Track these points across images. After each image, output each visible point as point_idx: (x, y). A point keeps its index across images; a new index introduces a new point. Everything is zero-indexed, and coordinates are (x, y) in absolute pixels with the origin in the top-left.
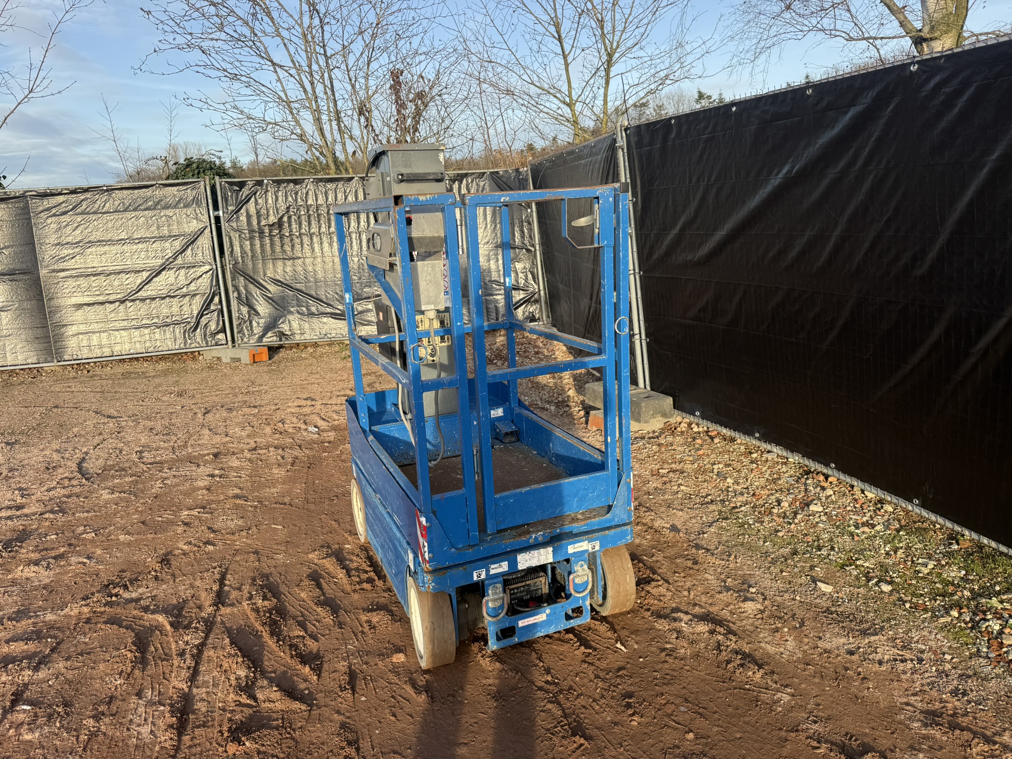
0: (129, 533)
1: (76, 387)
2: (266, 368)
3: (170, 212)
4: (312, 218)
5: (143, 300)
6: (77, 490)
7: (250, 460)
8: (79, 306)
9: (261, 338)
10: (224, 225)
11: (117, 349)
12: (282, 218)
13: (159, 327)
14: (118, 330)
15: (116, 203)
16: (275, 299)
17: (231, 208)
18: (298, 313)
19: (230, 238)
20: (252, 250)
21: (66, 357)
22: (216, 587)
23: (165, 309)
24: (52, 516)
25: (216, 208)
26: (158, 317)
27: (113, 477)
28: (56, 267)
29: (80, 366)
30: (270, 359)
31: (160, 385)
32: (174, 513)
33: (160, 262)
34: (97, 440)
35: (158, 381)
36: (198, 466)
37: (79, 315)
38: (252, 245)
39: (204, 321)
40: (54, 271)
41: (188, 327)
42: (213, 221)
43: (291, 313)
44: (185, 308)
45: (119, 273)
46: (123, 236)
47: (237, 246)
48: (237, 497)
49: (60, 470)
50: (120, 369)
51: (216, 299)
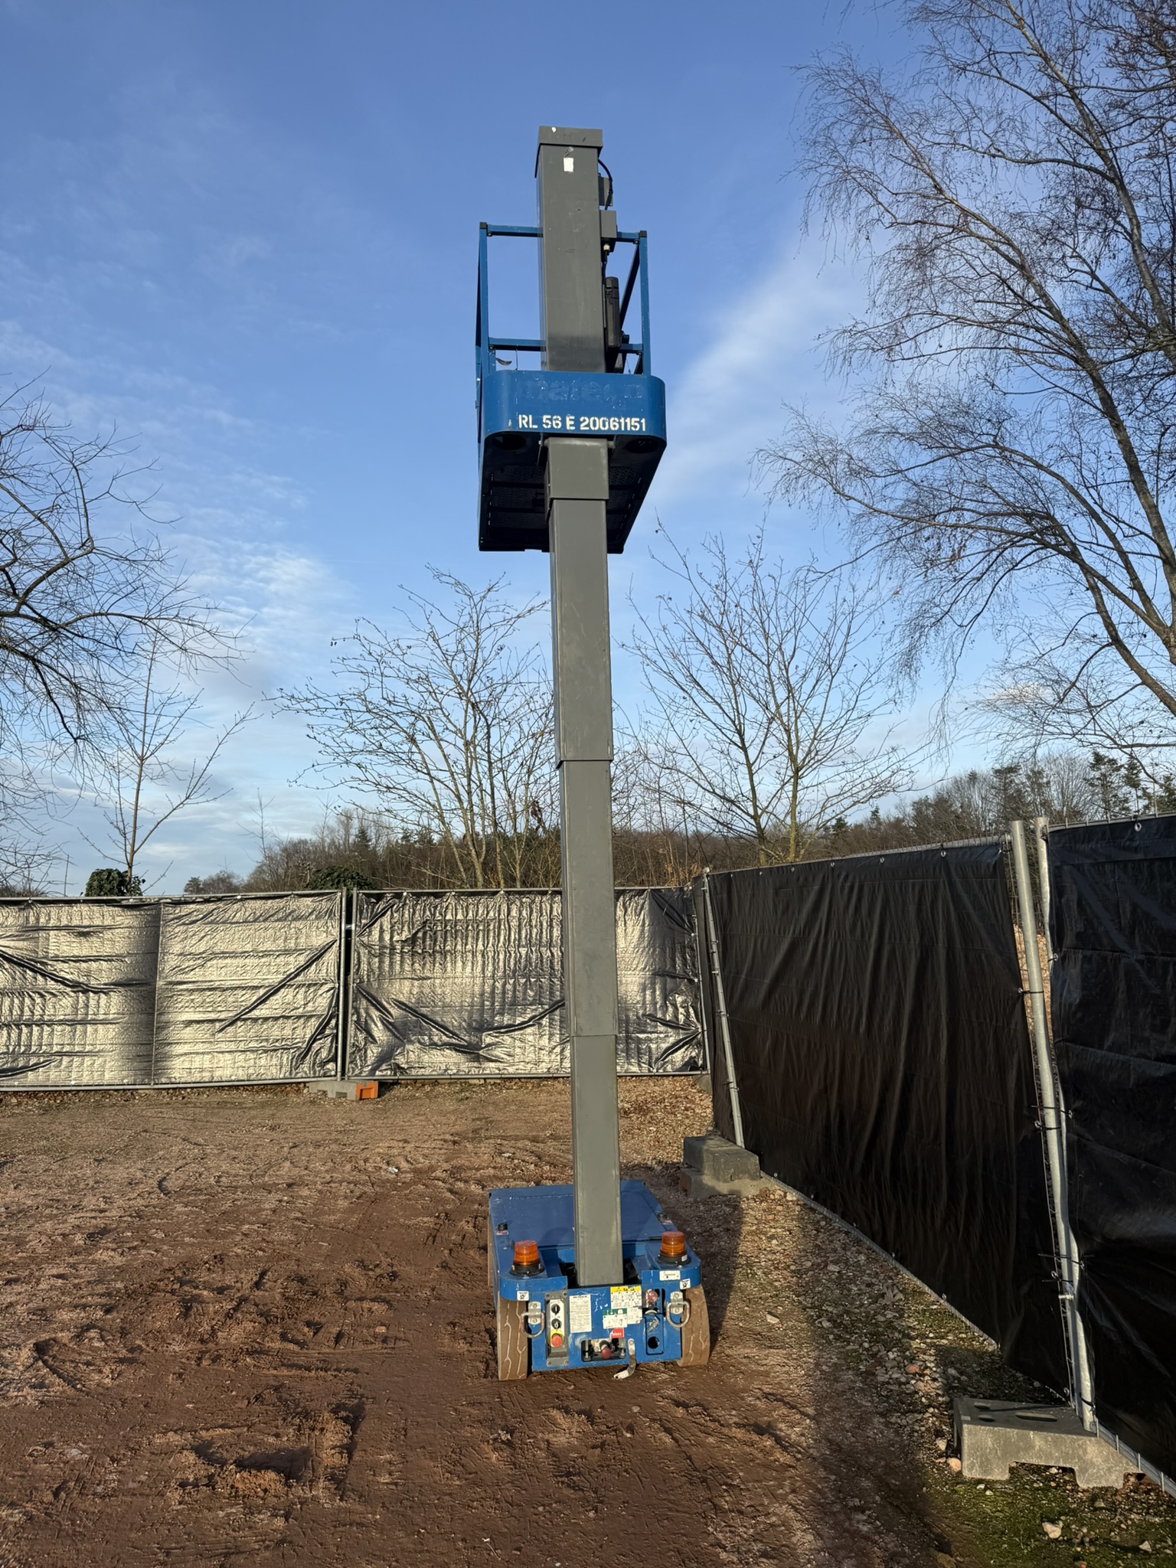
0: (193, 1237)
1: (168, 1113)
2: (371, 1107)
3: (299, 924)
4: (449, 934)
5: (255, 1020)
6: (155, 1202)
7: (320, 1192)
8: (189, 1023)
9: (373, 1071)
10: (354, 939)
11: (218, 1074)
12: (417, 933)
13: (266, 1051)
14: (222, 1052)
15: (247, 914)
16: (396, 1025)
17: (363, 921)
18: (420, 1042)
19: (359, 954)
20: (380, 967)
21: (164, 1080)
22: (255, 1279)
23: (275, 1031)
24: (129, 1219)
25: (349, 921)
26: (267, 1040)
27: (189, 1195)
28: (174, 979)
29: (176, 1090)
30: (379, 1096)
31: (254, 1117)
32: (237, 1227)
33: (281, 977)
34: (180, 1163)
35: (253, 1112)
36: (270, 1192)
37: (188, 1033)
38: (381, 962)
39: (316, 1046)
40: (171, 983)
41: (297, 1053)
42: (343, 935)
43: (411, 1042)
44: (298, 1032)
45: (236, 988)
46: (248, 948)
47: (364, 962)
48: (297, 1219)
49: (142, 1186)
50: (217, 1098)
51: (333, 1022)
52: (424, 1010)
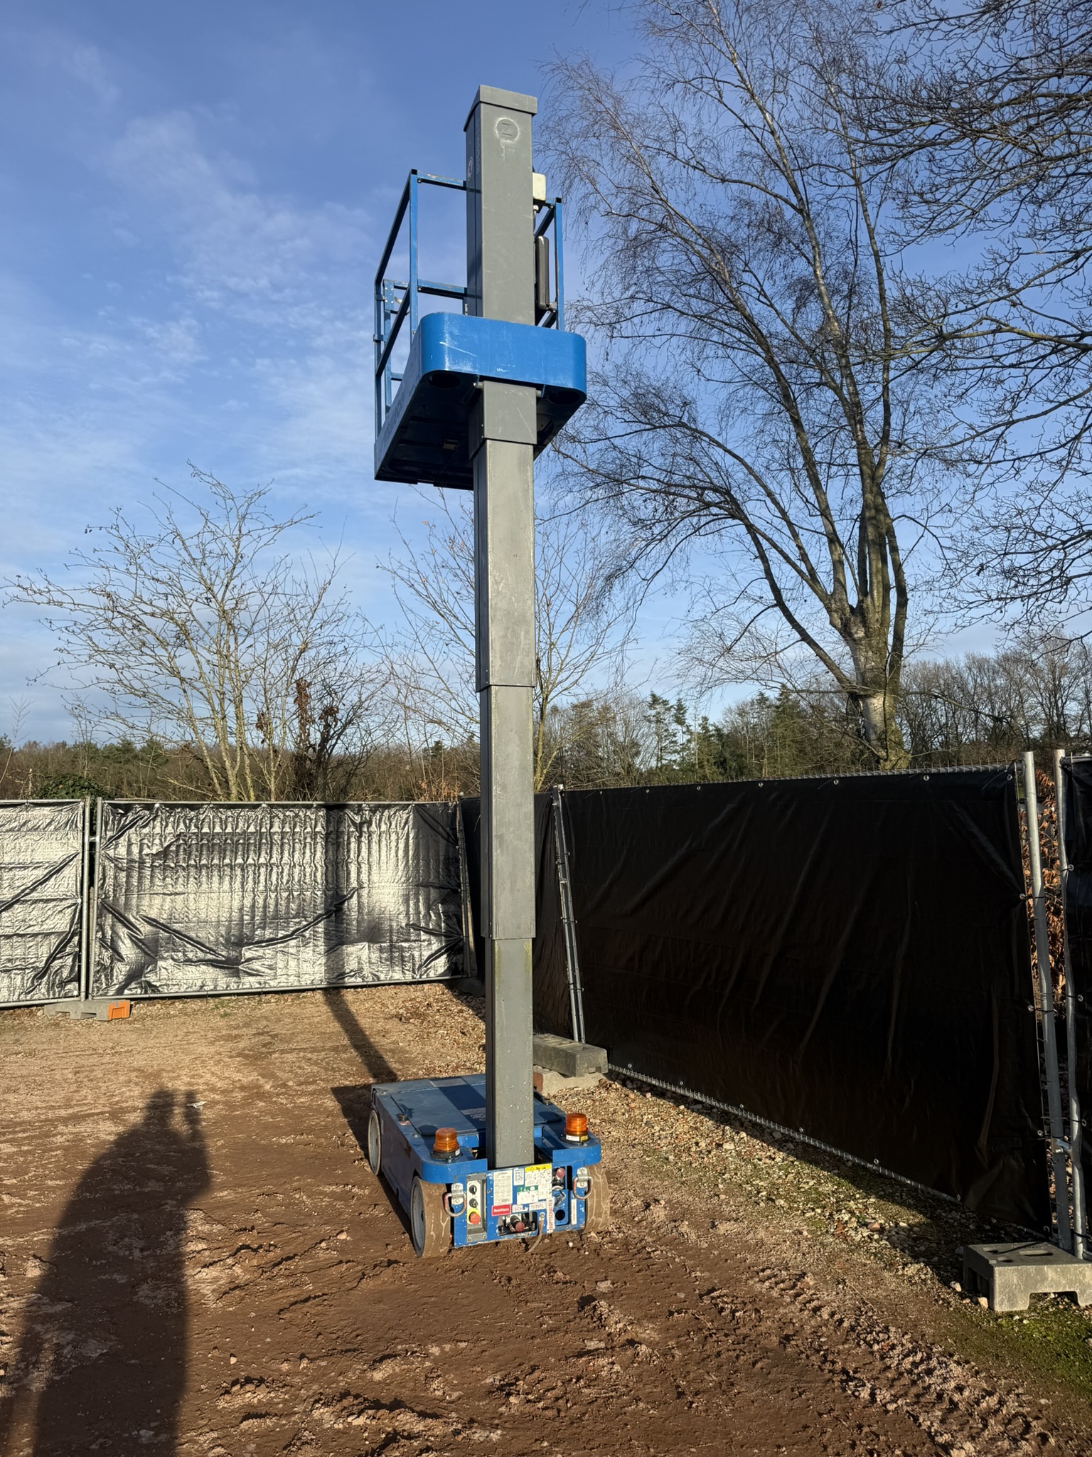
2: (128, 1027)
3: (35, 835)
4: (205, 848)
9: (120, 991)
10: (99, 852)
12: (169, 846)
16: (146, 942)
17: (110, 834)
18: (173, 959)
19: (104, 868)
20: (127, 882)
23: (7, 950)
30: (130, 1015)
38: (129, 876)
39: (55, 966)
41: (34, 974)
42: (87, 847)
43: (163, 959)
44: (34, 951)
47: (109, 875)
51: (76, 939)
52: (177, 927)
